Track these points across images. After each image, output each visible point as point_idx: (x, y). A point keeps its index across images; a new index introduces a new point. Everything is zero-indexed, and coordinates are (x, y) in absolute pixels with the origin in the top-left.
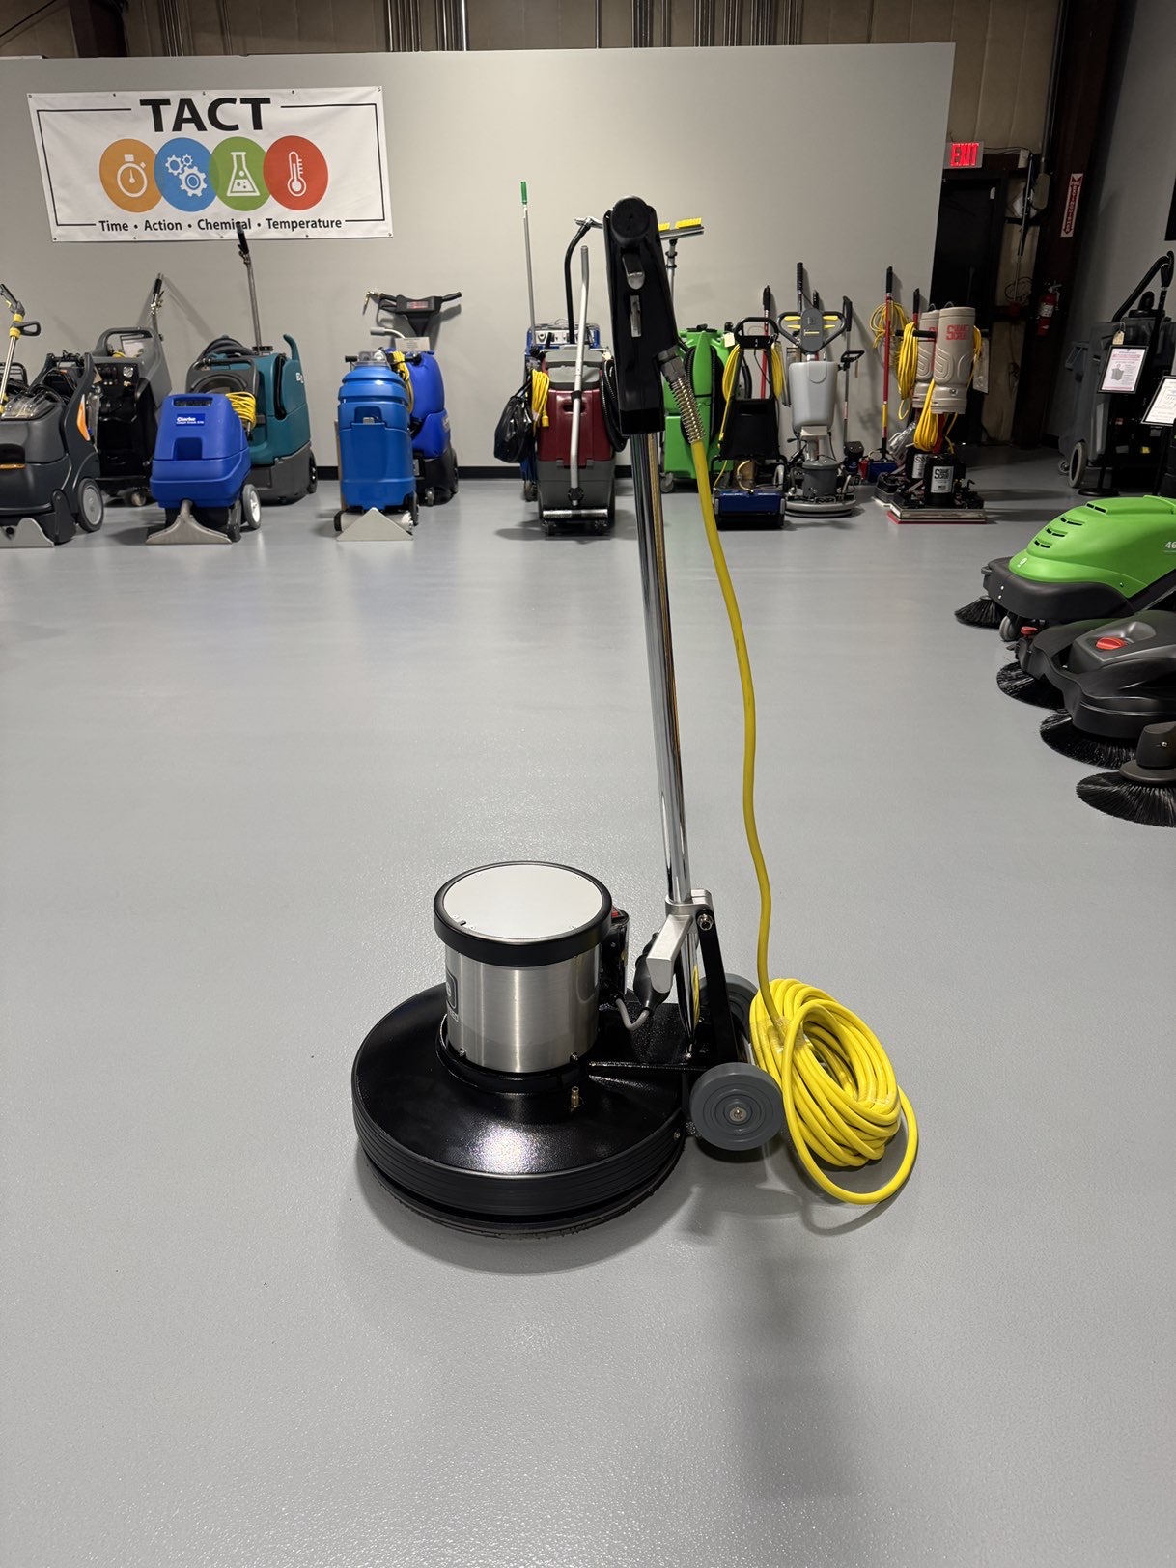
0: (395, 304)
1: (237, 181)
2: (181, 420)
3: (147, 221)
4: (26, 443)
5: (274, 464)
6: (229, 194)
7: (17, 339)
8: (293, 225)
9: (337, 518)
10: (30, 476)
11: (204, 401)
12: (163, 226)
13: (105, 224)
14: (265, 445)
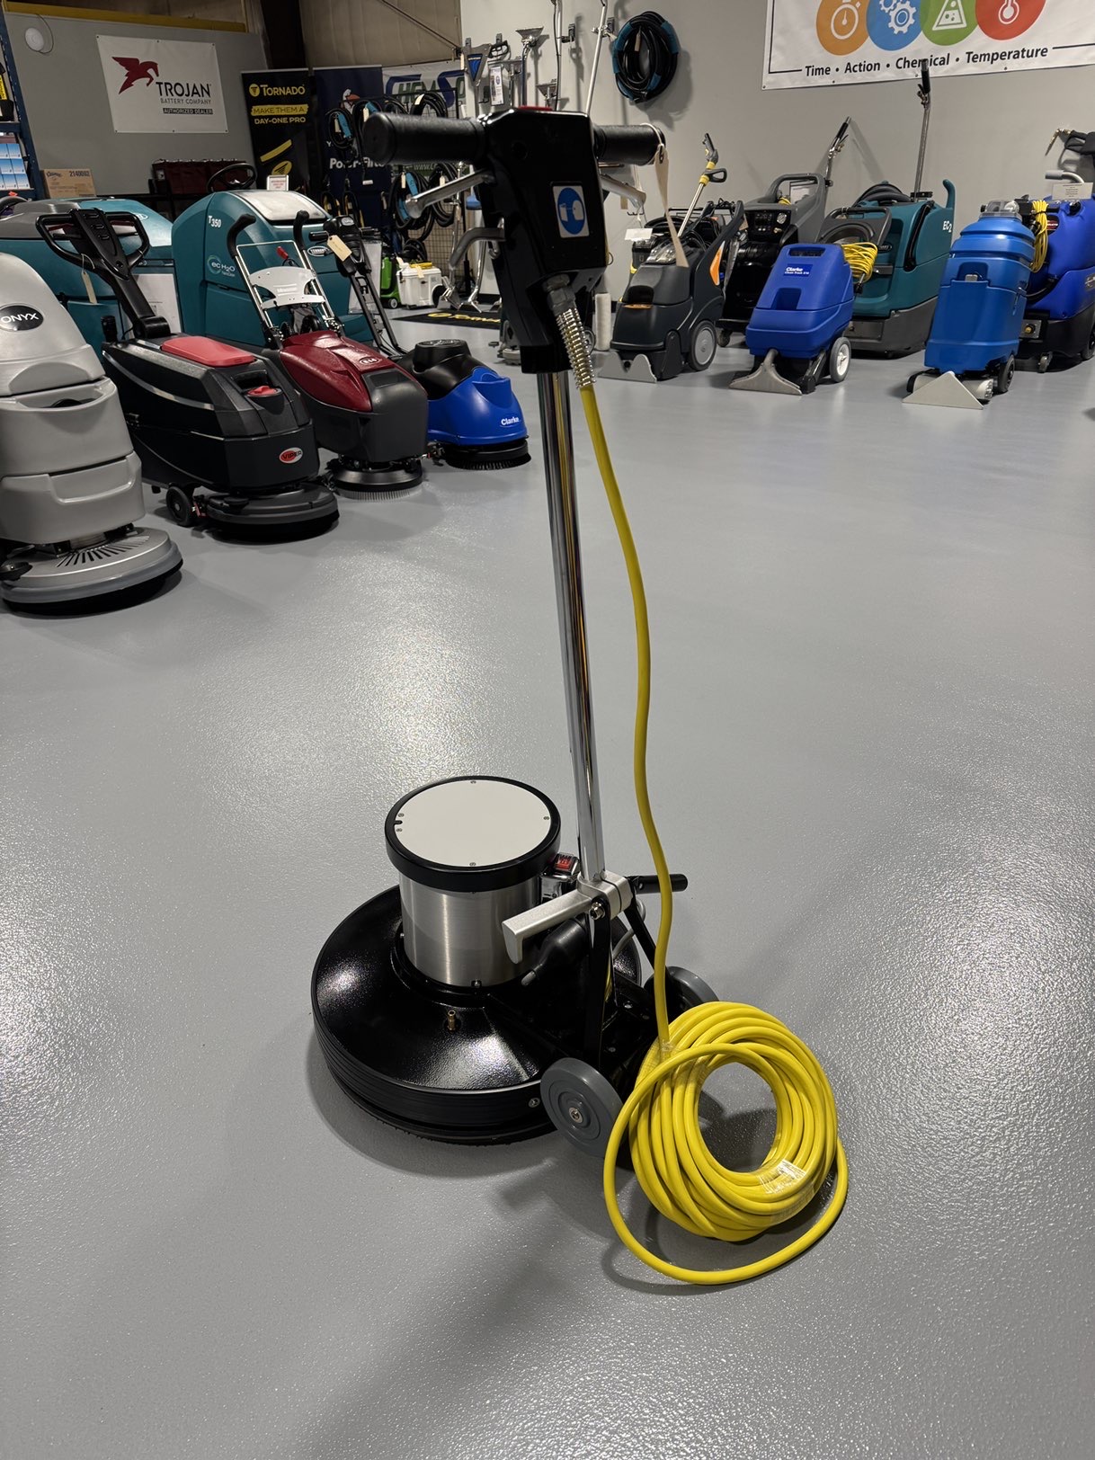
0: (1084, 142)
1: (946, 13)
2: (790, 270)
3: (849, 64)
4: (658, 285)
5: (888, 317)
6: (935, 28)
7: (704, 185)
8: (993, 58)
9: (913, 379)
10: (654, 316)
11: (819, 252)
12: (862, 67)
13: (811, 69)
14: (885, 297)
